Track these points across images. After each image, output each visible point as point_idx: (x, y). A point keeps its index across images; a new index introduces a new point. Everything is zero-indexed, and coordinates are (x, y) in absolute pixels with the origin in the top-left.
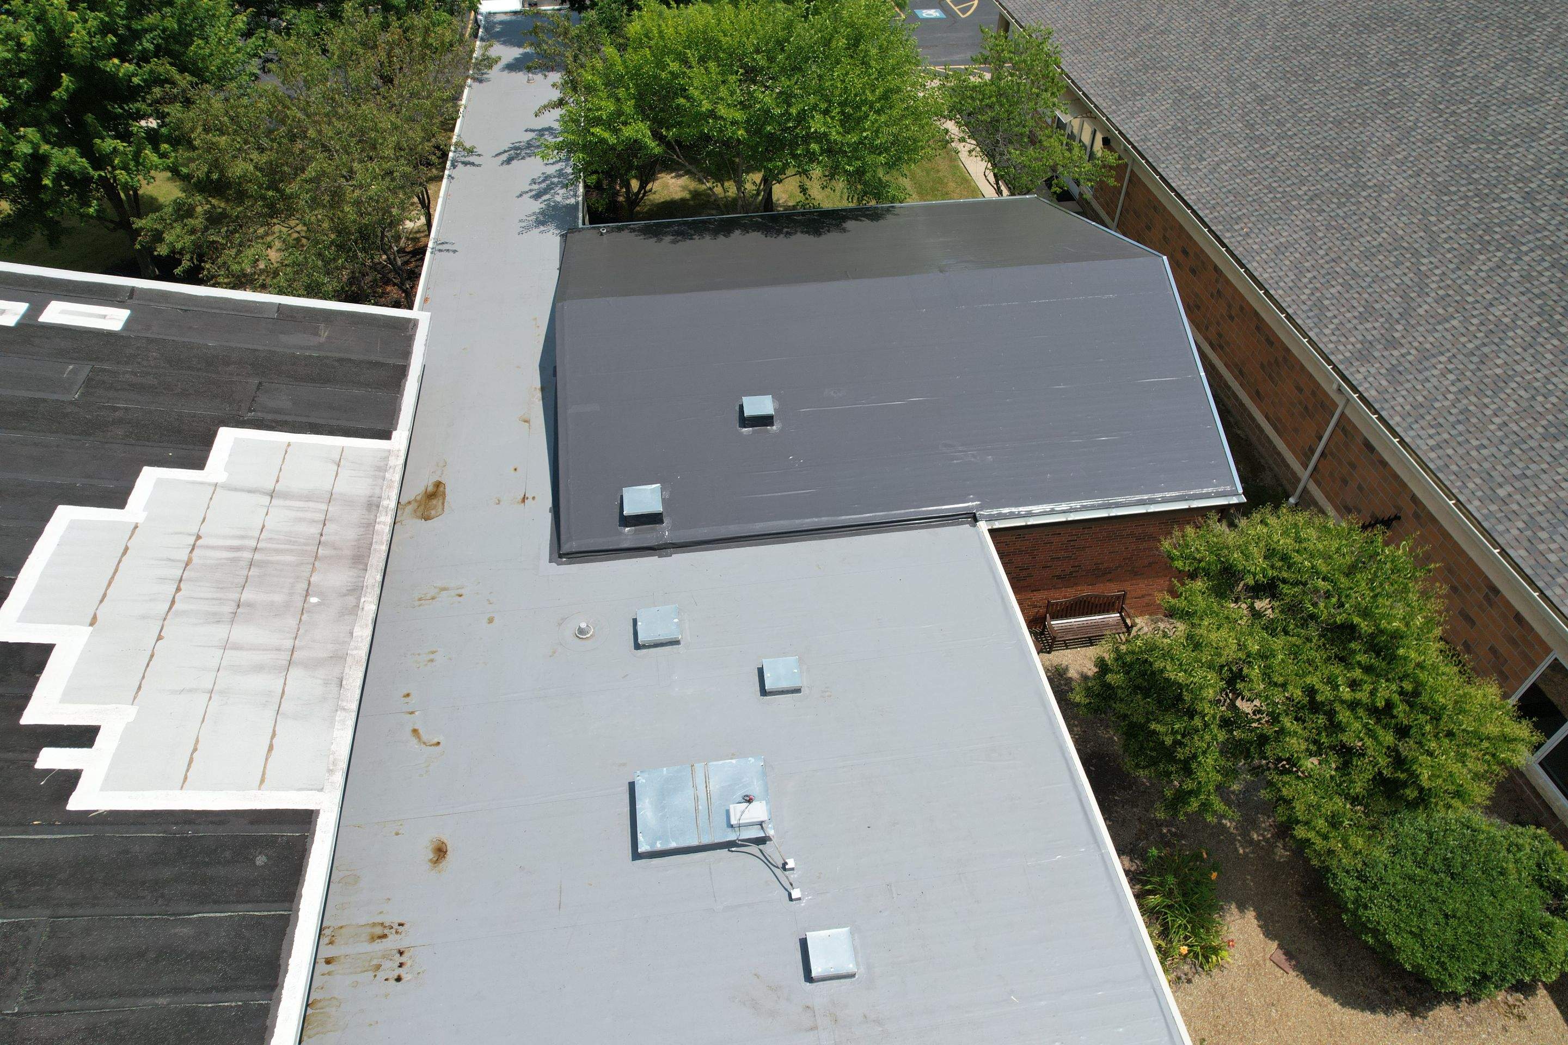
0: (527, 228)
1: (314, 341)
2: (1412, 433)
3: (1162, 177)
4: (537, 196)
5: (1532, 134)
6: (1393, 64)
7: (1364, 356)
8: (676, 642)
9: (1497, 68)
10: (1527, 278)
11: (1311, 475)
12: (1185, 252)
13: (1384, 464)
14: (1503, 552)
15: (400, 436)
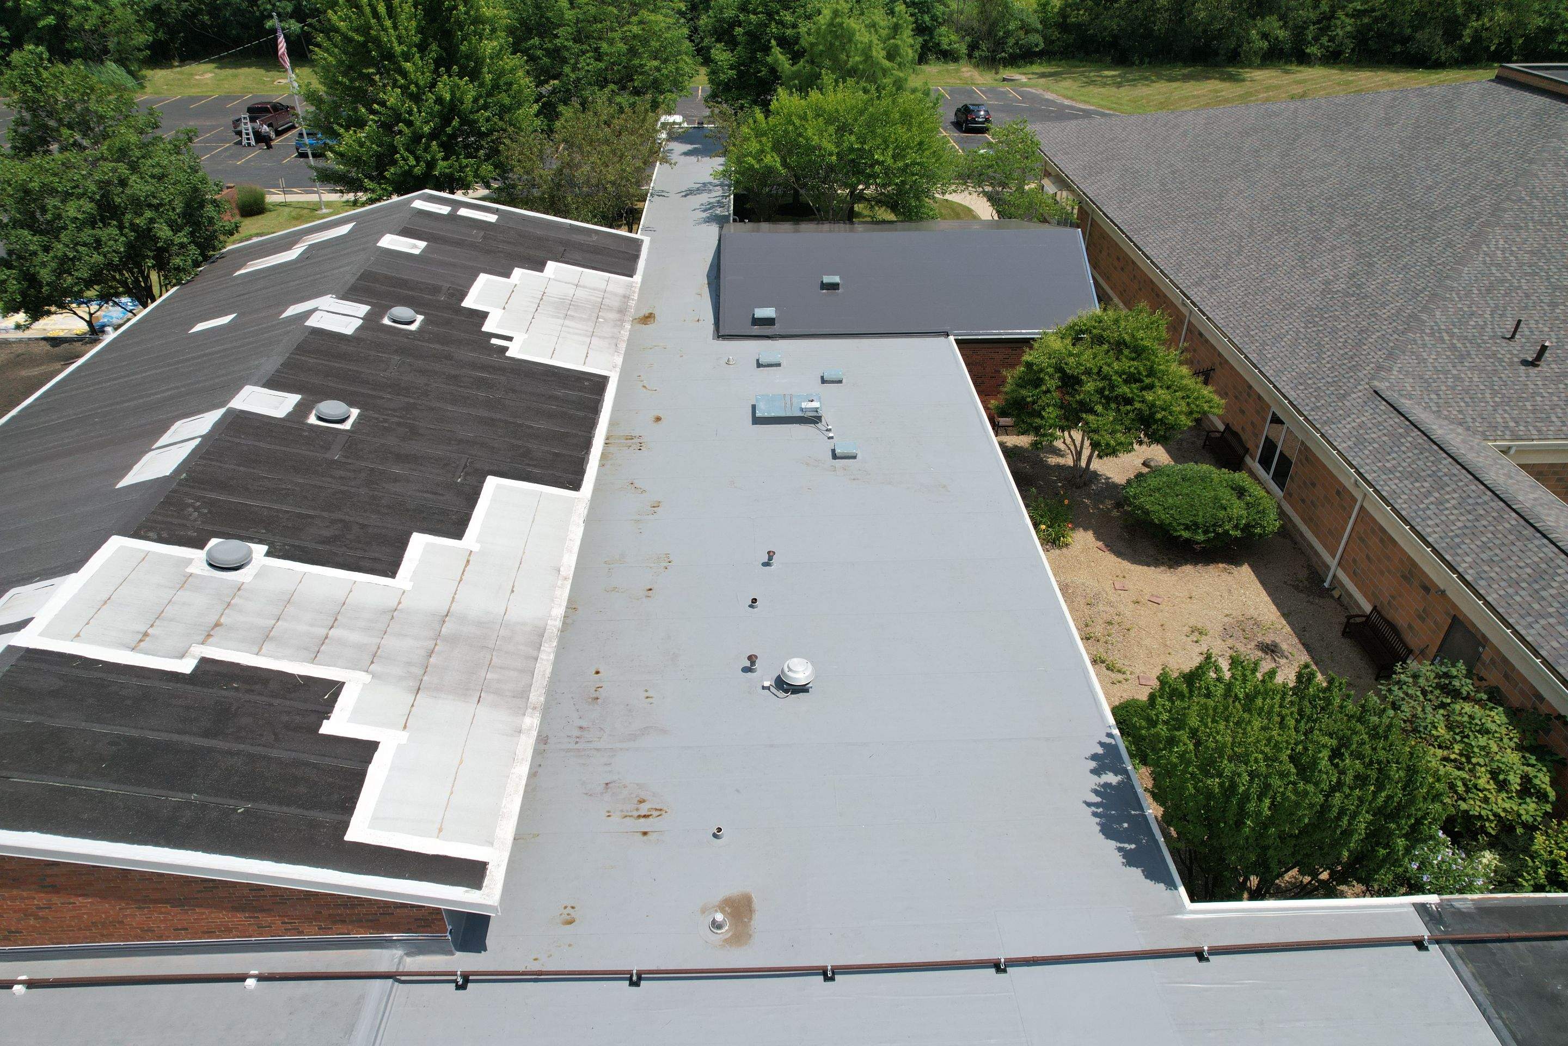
0: (699, 224)
1: (589, 239)
3: (1104, 213)
4: (705, 211)
7: (1198, 284)
8: (779, 365)
15: (638, 278)
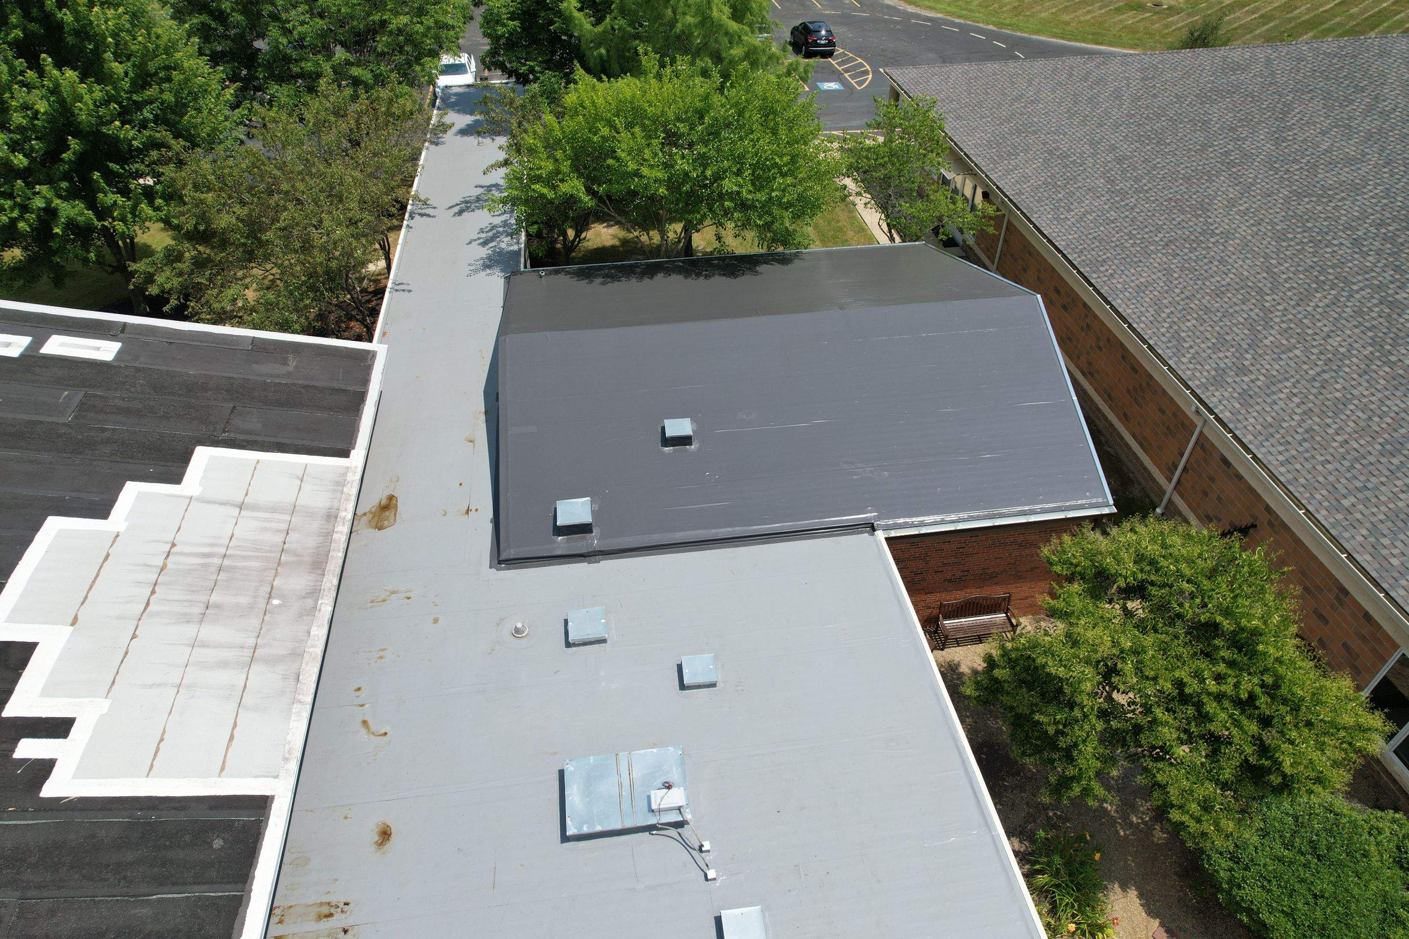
0: (475, 271)
1: (283, 370)
2: (1263, 450)
3: (1035, 226)
4: (484, 244)
5: (1356, 189)
6: (1232, 129)
7: (1218, 381)
8: (604, 641)
9: (1323, 133)
10: (1359, 313)
11: (1175, 488)
12: (1058, 291)
13: (1240, 477)
14: (1350, 556)
15: (358, 454)
